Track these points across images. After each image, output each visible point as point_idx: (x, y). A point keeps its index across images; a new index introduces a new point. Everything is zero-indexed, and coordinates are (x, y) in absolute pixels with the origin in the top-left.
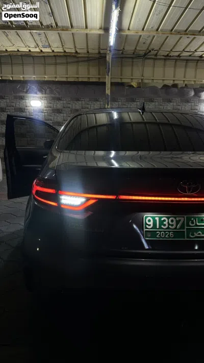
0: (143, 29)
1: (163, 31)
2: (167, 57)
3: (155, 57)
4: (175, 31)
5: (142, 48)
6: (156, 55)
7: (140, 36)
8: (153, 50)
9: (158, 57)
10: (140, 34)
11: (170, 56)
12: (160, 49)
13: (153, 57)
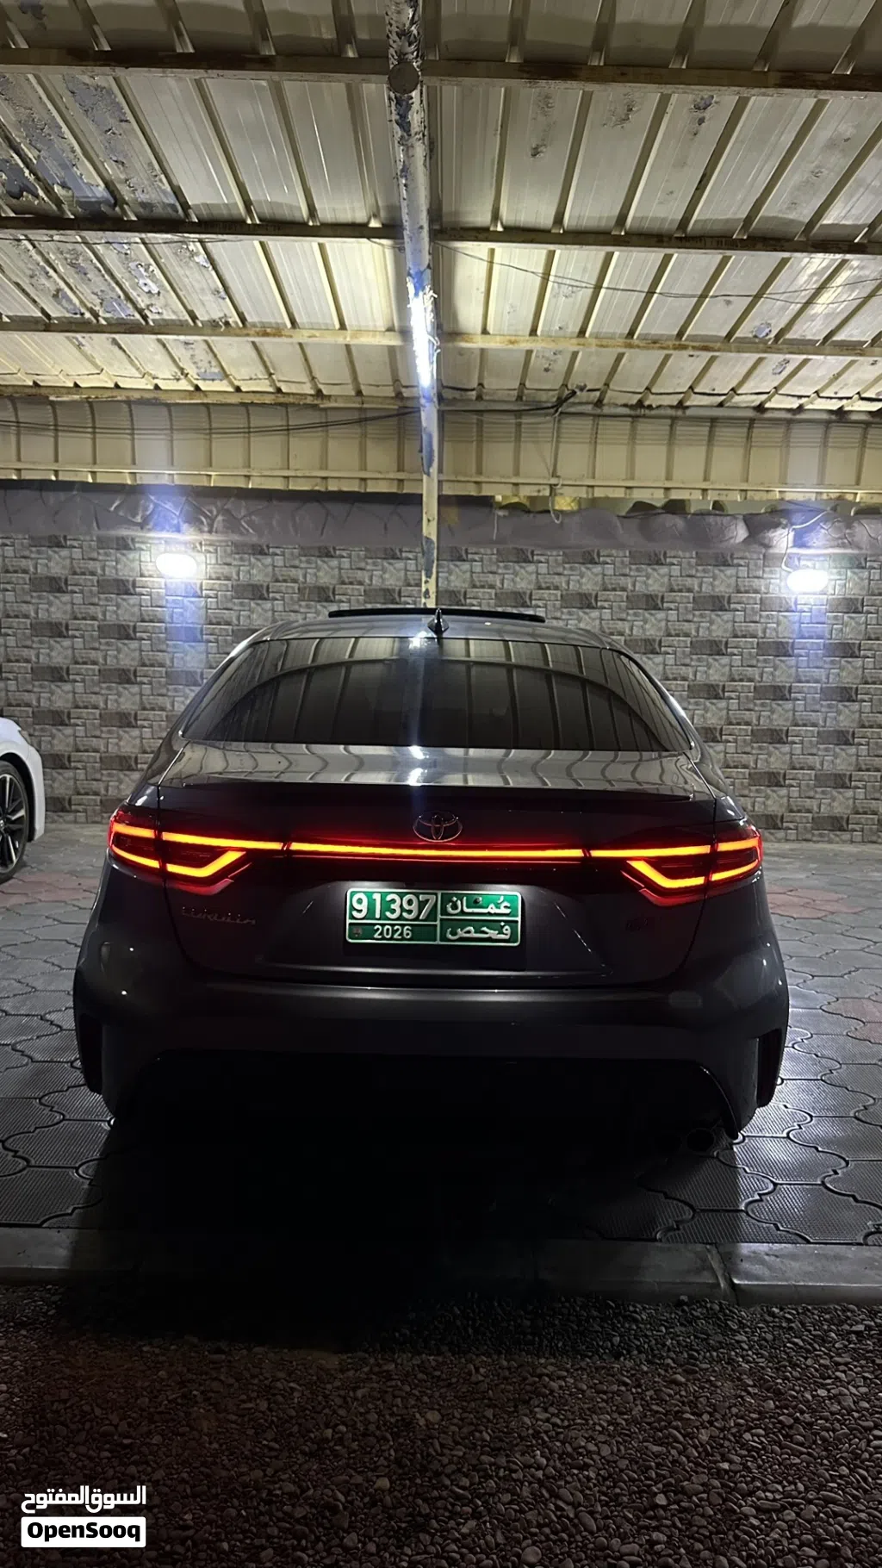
0: (533, 332)
1: (602, 340)
2: (639, 410)
3: (598, 411)
4: (643, 337)
5: (545, 385)
6: (599, 403)
7: (529, 352)
8: (582, 389)
9: (606, 410)
10: (525, 346)
11: (650, 407)
12: (607, 385)
13: (589, 409)
